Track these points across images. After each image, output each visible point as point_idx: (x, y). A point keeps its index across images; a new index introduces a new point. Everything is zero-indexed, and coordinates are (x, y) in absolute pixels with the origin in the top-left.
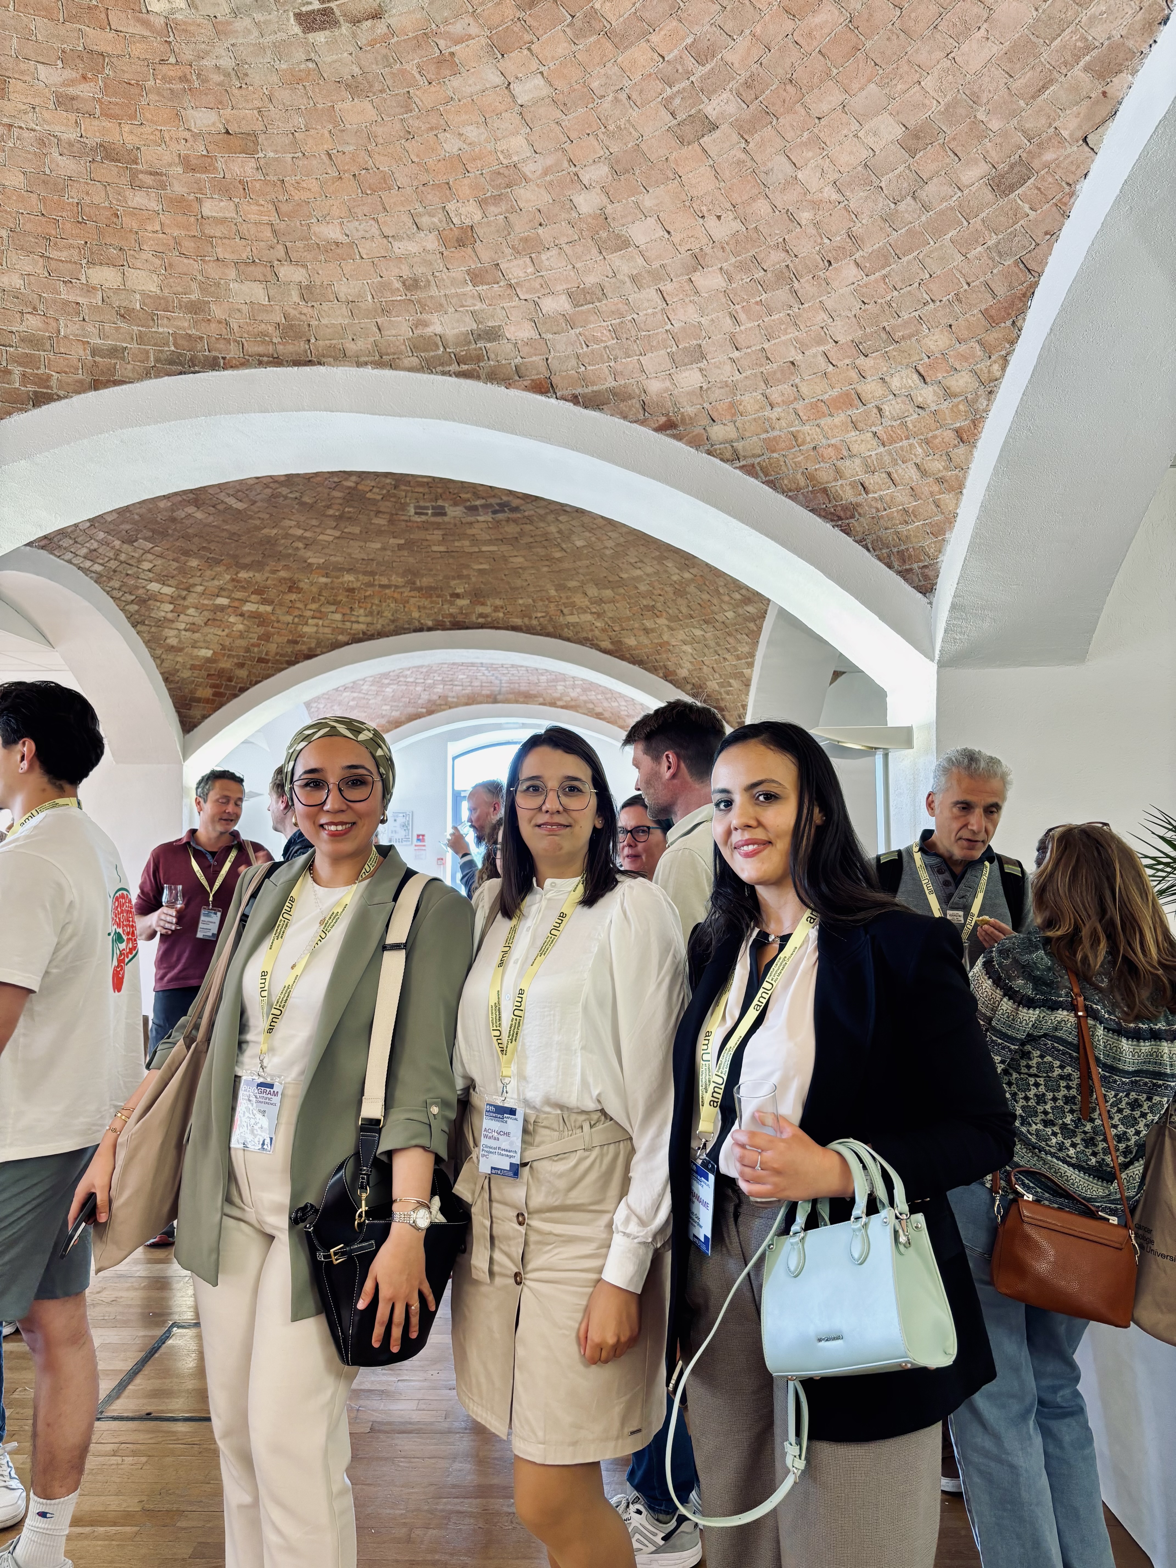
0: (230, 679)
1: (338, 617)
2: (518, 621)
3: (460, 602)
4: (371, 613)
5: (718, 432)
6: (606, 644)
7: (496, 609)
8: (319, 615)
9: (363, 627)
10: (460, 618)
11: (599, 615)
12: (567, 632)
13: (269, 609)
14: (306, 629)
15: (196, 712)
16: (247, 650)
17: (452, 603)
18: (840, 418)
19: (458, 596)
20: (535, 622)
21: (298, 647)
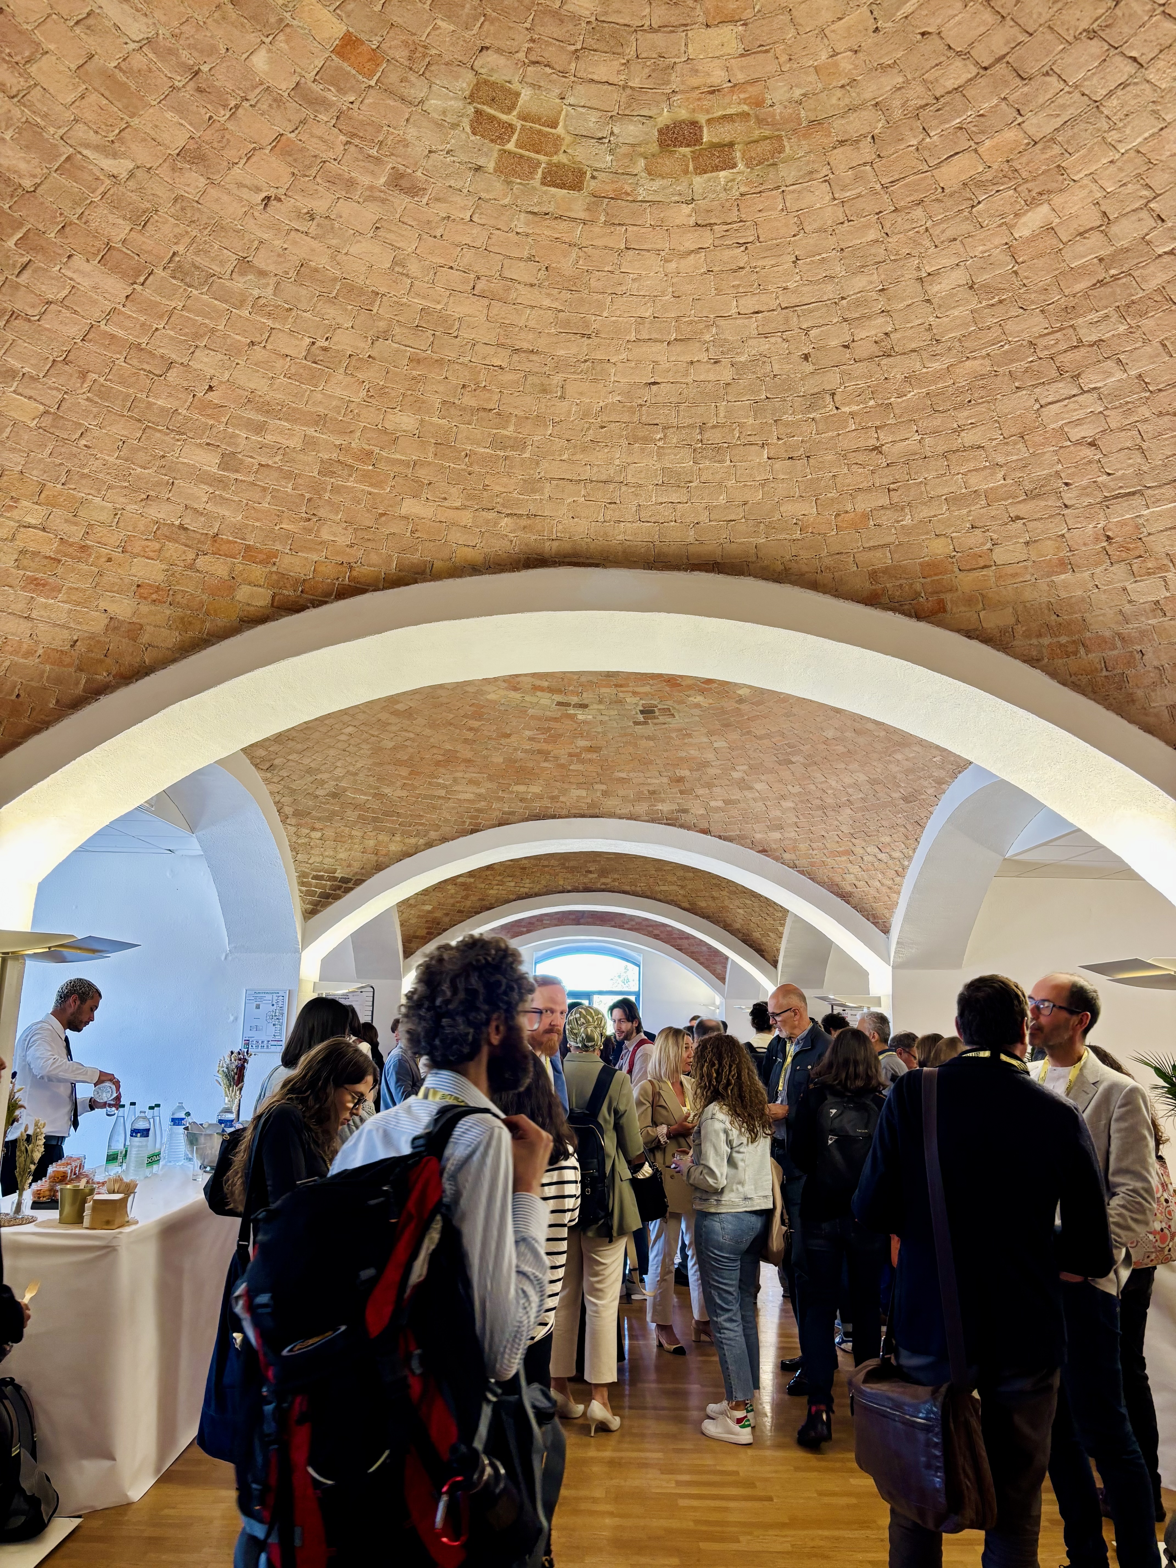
0: (438, 924)
1: (513, 884)
2: (627, 888)
3: (591, 876)
4: (533, 882)
5: (786, 856)
6: (686, 905)
7: (614, 880)
8: (501, 883)
9: (526, 890)
10: (589, 885)
11: (682, 887)
12: (659, 896)
13: (472, 880)
14: (491, 892)
15: (413, 945)
16: (453, 905)
17: (585, 876)
18: (844, 858)
19: (590, 872)
20: (638, 889)
21: (484, 903)
